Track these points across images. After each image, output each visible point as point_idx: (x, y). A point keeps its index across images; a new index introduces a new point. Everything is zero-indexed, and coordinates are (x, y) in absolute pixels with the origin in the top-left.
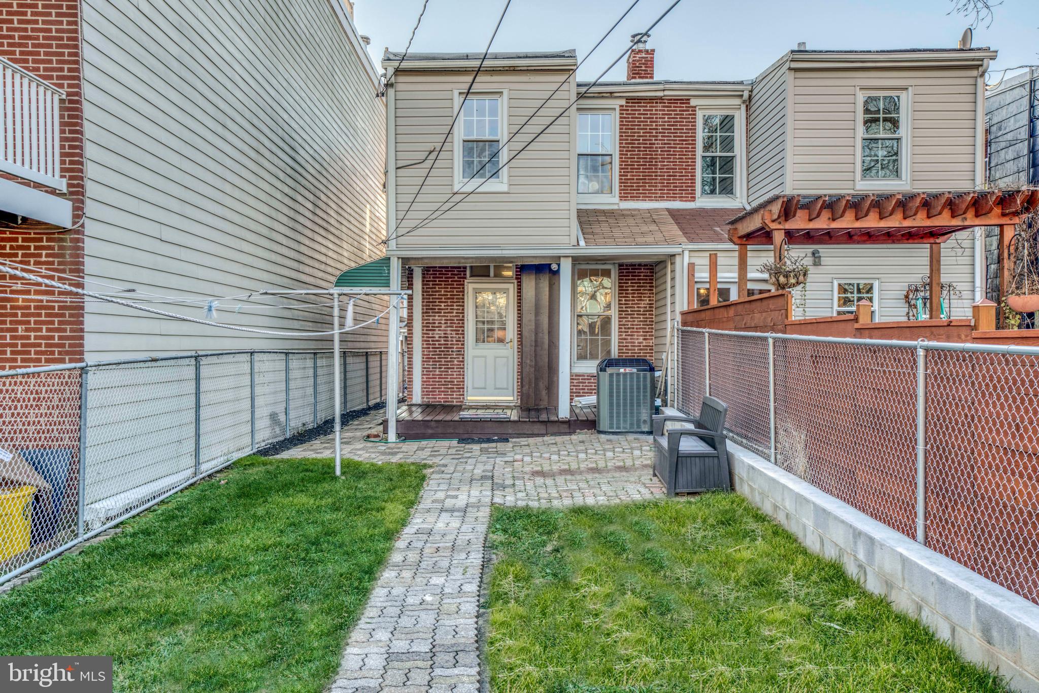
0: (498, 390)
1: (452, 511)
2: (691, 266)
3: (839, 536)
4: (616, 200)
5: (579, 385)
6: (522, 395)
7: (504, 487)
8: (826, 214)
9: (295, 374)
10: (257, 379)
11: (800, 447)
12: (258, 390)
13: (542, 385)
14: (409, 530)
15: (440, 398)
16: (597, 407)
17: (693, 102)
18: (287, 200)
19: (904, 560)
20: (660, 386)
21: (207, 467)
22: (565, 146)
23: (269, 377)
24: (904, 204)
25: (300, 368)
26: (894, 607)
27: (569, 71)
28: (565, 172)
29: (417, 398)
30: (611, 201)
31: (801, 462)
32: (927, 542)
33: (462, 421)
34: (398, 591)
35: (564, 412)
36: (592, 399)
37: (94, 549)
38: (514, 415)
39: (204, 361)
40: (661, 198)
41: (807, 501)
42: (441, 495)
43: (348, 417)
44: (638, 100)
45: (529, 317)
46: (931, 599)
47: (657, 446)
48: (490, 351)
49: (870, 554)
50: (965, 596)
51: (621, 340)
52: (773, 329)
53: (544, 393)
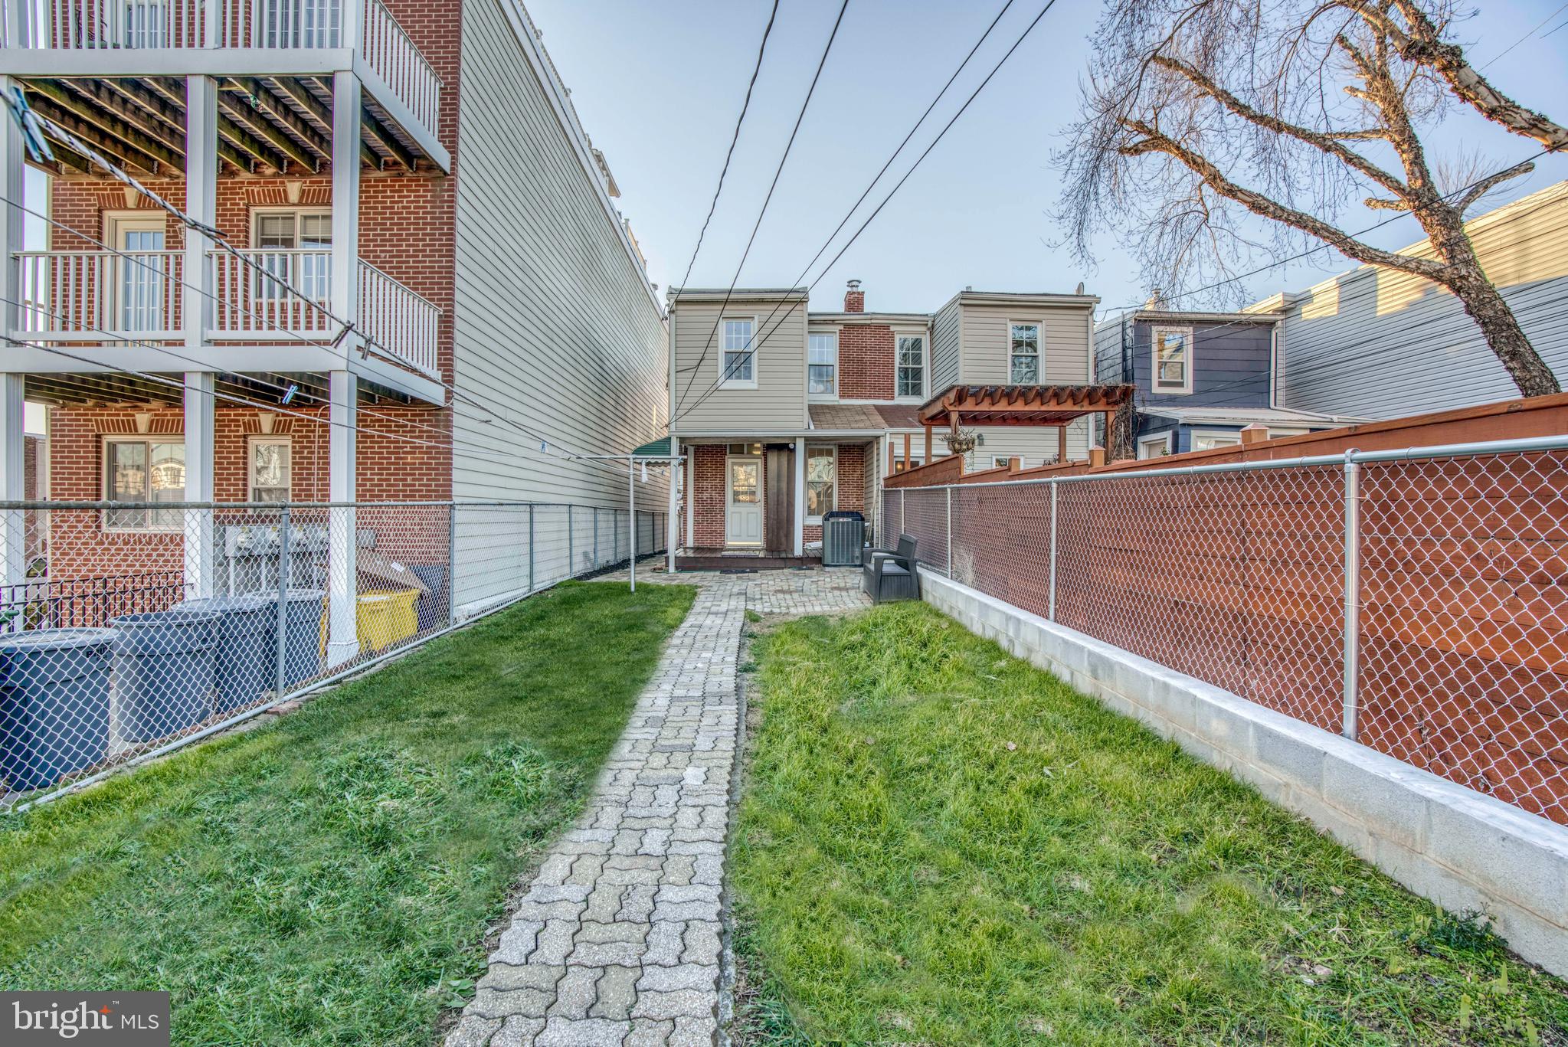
0: (750, 537)
1: (716, 614)
2: (892, 445)
3: (995, 621)
4: (837, 398)
5: (809, 534)
6: (767, 540)
7: (754, 600)
8: (987, 401)
9: (601, 525)
10: (574, 526)
11: (969, 565)
12: (574, 534)
13: (782, 534)
14: (685, 625)
15: (707, 543)
16: (823, 549)
17: (892, 328)
18: (596, 397)
19: (1041, 631)
20: (868, 534)
21: (538, 587)
22: (800, 356)
23: (583, 525)
24: (1042, 394)
25: (605, 521)
26: (1033, 665)
27: (803, 302)
28: (799, 375)
29: (690, 543)
30: (833, 398)
31: (970, 576)
32: (1056, 621)
33: (723, 558)
34: (678, 661)
35: (798, 552)
36: (819, 544)
37: (459, 634)
38: (761, 555)
39: (536, 509)
40: (870, 397)
41: (974, 599)
42: (708, 604)
43: (640, 558)
44: (853, 326)
45: (772, 483)
46: (1058, 656)
47: (867, 572)
48: (743, 509)
49: (1017, 631)
50: (1081, 649)
51: (840, 501)
52: (951, 482)
53: (783, 539)
